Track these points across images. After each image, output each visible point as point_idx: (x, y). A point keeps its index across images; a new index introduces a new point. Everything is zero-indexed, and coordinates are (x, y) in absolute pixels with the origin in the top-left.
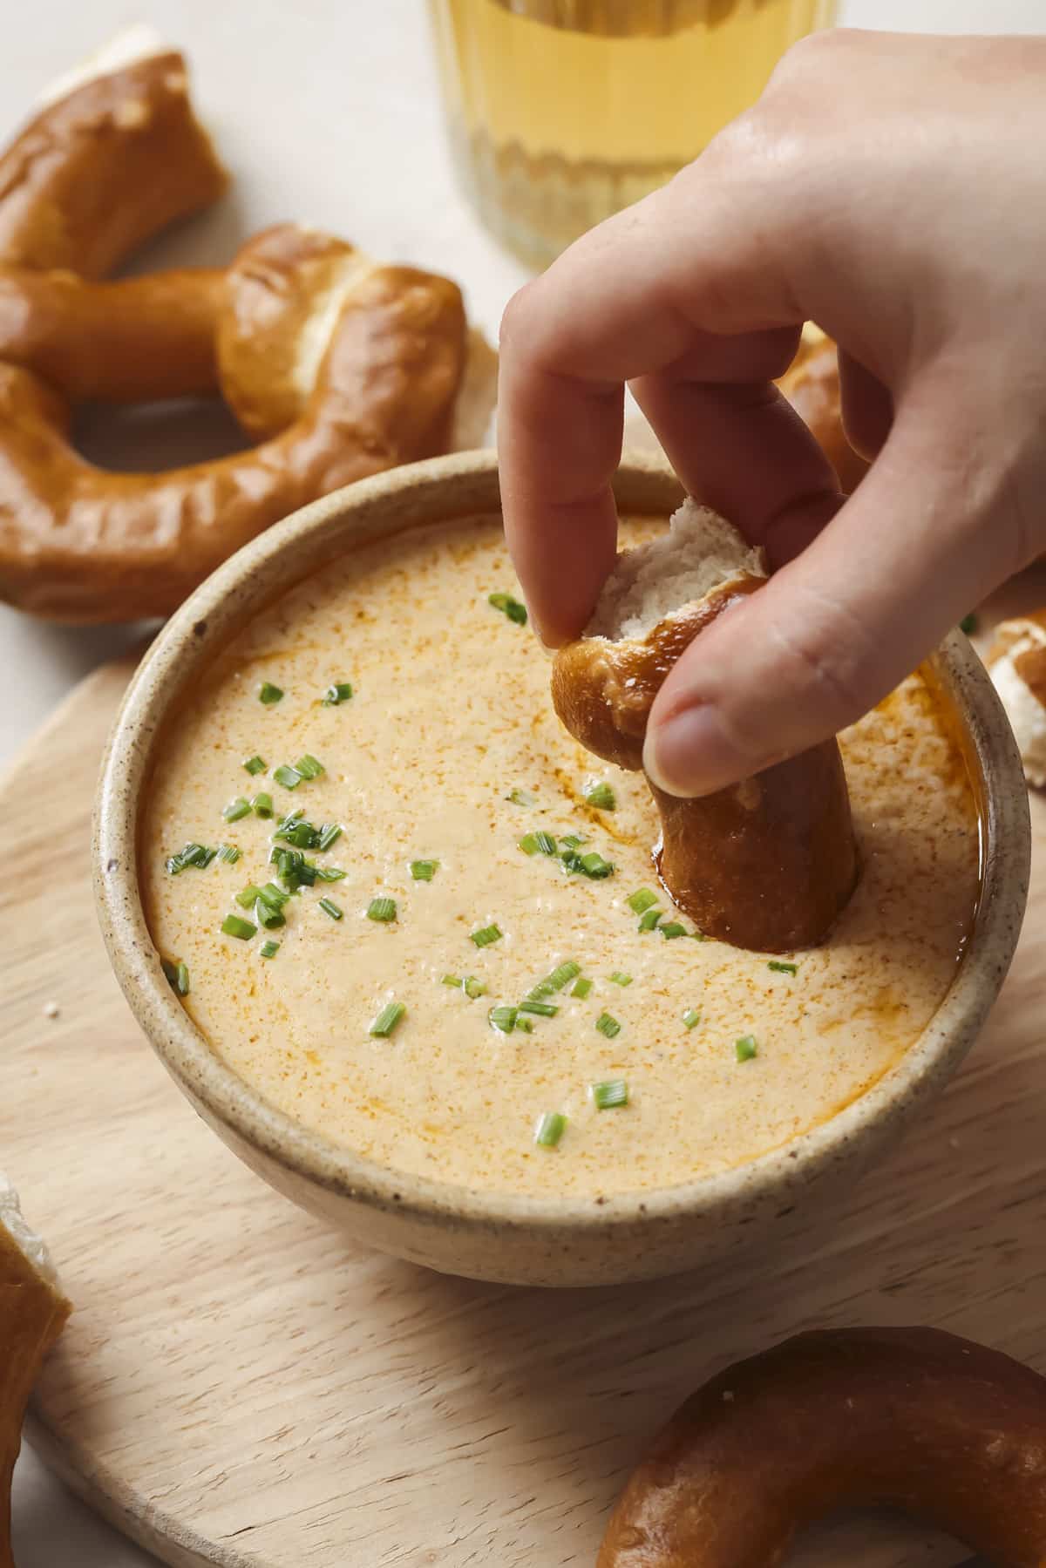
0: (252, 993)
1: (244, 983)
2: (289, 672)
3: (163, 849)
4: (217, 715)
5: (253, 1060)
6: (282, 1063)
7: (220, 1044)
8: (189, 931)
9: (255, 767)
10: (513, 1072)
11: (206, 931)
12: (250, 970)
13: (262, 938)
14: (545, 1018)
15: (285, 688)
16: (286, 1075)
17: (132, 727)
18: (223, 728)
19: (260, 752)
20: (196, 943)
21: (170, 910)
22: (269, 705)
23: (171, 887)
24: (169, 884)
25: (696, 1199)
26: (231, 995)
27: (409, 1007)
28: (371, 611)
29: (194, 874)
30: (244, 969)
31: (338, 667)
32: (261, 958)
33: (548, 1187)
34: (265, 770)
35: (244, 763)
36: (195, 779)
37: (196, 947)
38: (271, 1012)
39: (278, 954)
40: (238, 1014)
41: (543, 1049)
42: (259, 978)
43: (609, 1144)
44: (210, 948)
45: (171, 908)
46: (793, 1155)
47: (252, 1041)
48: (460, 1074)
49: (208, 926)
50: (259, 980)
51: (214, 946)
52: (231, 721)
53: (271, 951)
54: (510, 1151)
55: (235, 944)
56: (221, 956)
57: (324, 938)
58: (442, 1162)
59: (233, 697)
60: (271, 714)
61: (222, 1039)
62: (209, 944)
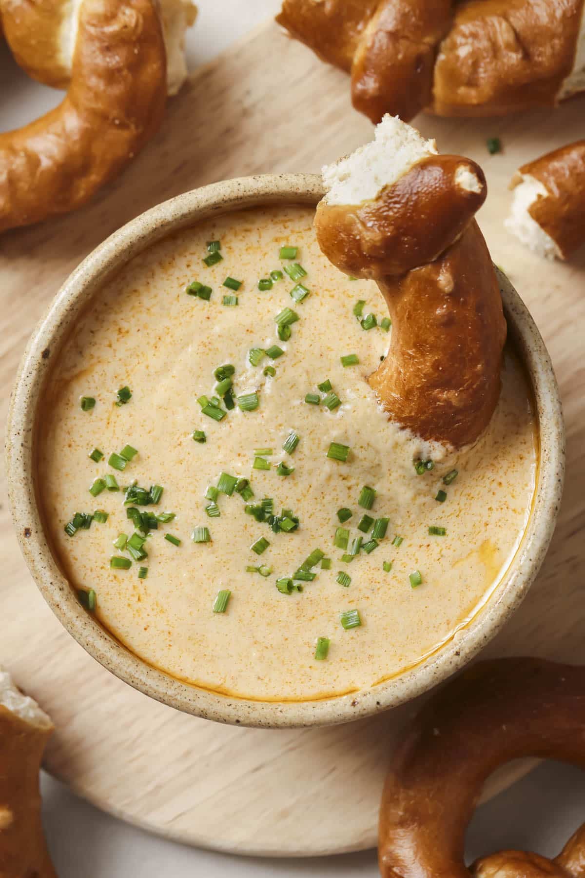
0: (139, 599)
1: (133, 595)
2: (92, 385)
3: (60, 521)
4: (62, 423)
5: (148, 641)
6: (166, 639)
7: (127, 636)
8: (91, 570)
9: (97, 456)
10: (297, 617)
11: (102, 568)
12: (134, 587)
13: (136, 568)
14: (309, 583)
15: (94, 396)
16: (170, 646)
17: (19, 433)
18: (69, 433)
19: (96, 445)
20: (98, 577)
21: (76, 559)
22: (90, 411)
23: (72, 544)
24: (71, 542)
25: (407, 692)
26: (127, 605)
27: (232, 589)
28: (125, 326)
29: (83, 534)
30: (131, 587)
31: (119, 375)
32: (139, 579)
33: (325, 684)
34: (103, 457)
35: (90, 455)
36: (63, 471)
37: (98, 579)
38: (153, 610)
39: (149, 574)
40: (134, 614)
41: (311, 601)
42: (141, 590)
43: (354, 651)
44: (107, 578)
45: (76, 557)
46: (457, 654)
47: (145, 629)
48: (268, 624)
49: (102, 565)
50: (142, 591)
51: (109, 576)
52: (72, 428)
53: (144, 573)
54: (302, 666)
55: (122, 574)
56: (114, 581)
57: (173, 559)
58: (266, 680)
59: (67, 409)
60: (93, 417)
61: (127, 632)
62: (106, 576)
